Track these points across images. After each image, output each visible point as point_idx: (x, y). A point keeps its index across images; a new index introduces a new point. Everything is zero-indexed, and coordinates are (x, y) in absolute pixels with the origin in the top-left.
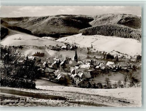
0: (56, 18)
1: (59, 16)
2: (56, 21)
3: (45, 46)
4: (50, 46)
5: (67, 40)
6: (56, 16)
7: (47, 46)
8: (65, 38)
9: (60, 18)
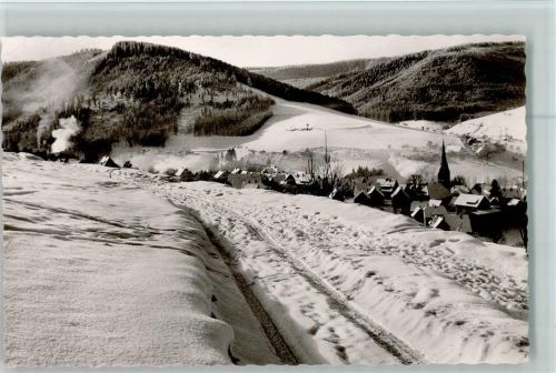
0: (450, 58)
1: (463, 48)
2: (451, 66)
3: (389, 146)
4: (404, 147)
5: (482, 129)
6: (451, 50)
7: (393, 147)
8: (477, 121)
9: (463, 57)
